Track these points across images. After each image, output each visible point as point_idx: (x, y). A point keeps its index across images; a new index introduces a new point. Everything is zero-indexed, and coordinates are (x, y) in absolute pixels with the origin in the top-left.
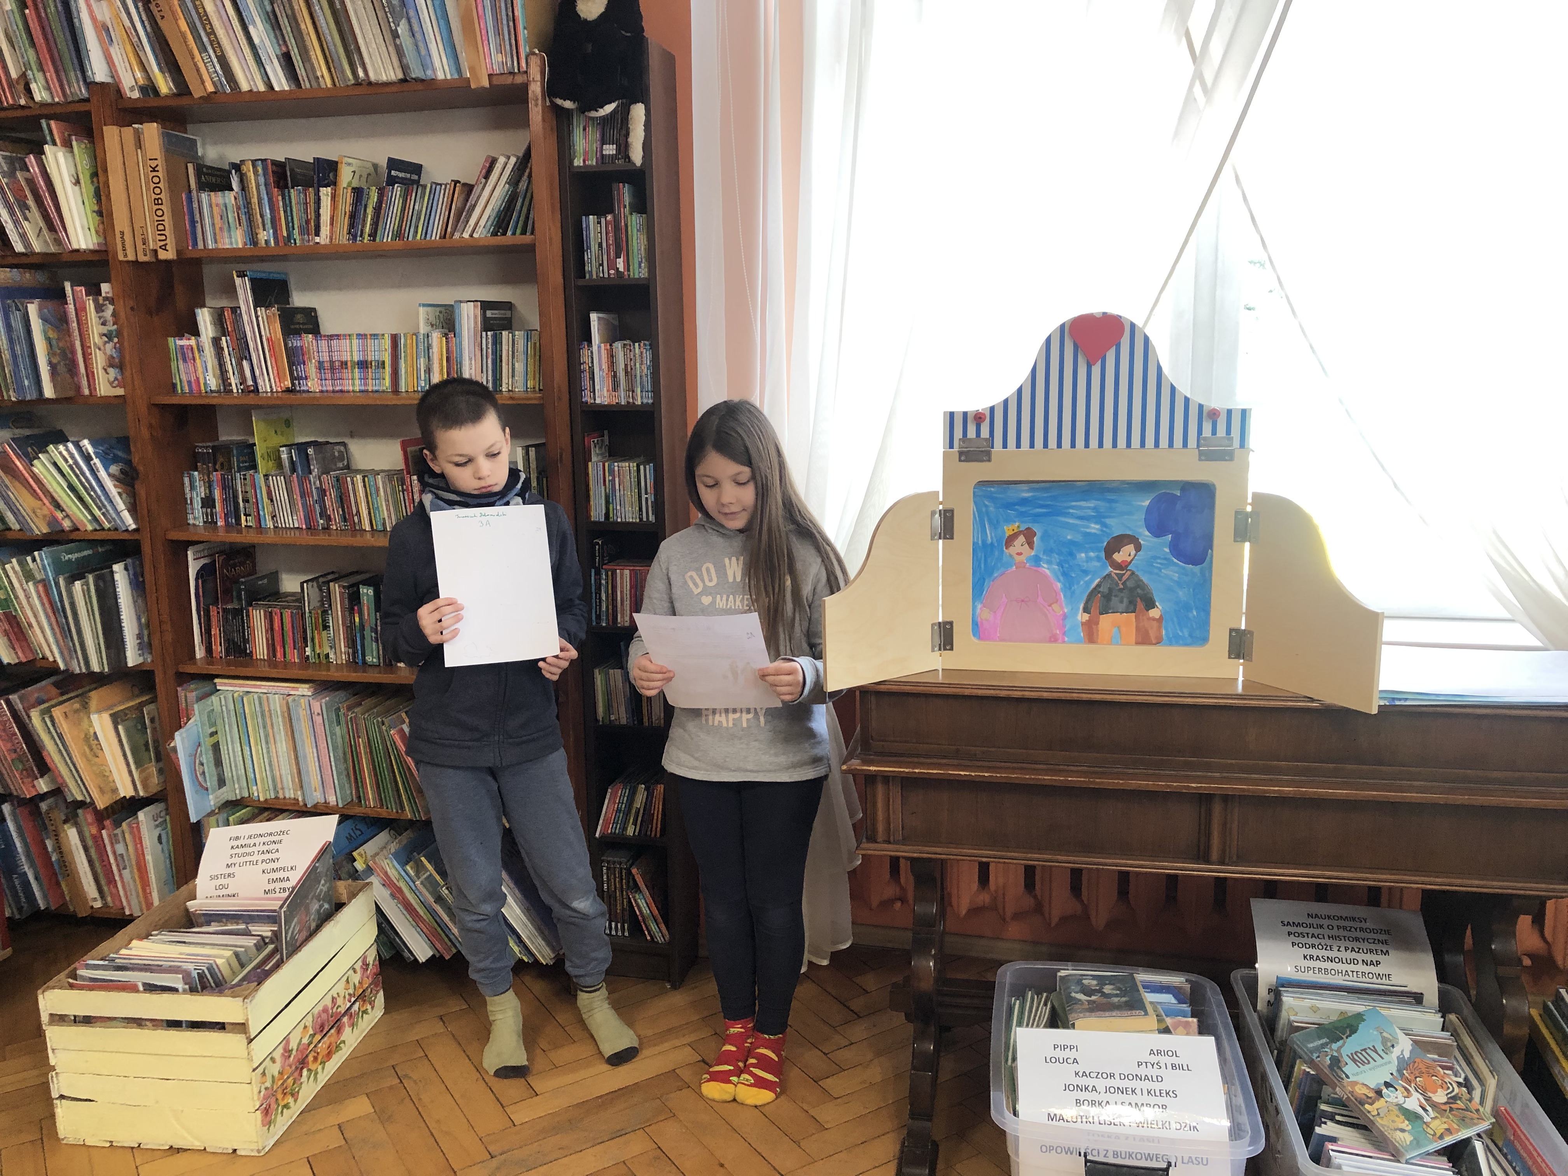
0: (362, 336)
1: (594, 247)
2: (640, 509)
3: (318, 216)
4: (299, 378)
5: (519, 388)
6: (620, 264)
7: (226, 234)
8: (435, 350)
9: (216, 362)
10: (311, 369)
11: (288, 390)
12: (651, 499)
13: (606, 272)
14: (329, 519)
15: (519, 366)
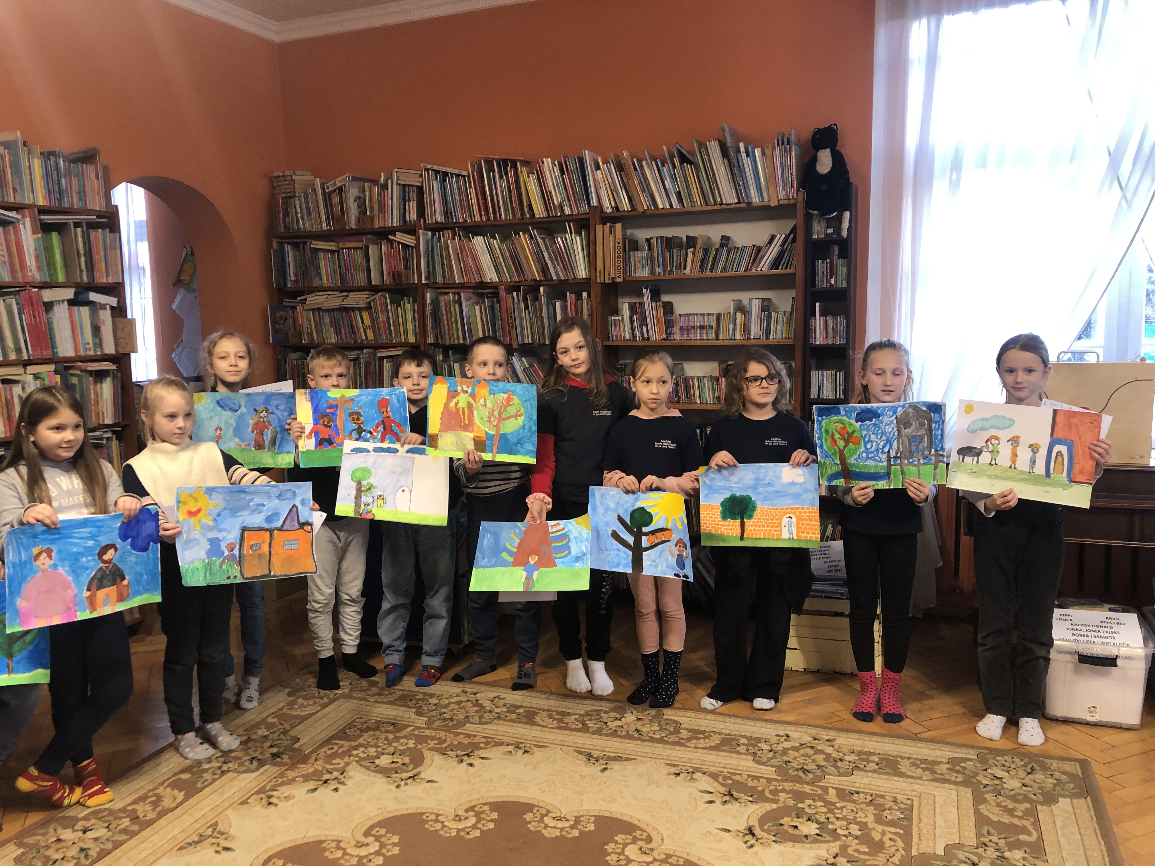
0: (702, 315)
1: (820, 273)
2: (836, 393)
3: (686, 261)
4: (670, 334)
5: (779, 337)
6: (832, 281)
7: (641, 270)
8: (738, 320)
9: (630, 327)
10: (676, 330)
11: (664, 339)
12: (842, 387)
13: (825, 285)
14: (679, 398)
15: (779, 328)
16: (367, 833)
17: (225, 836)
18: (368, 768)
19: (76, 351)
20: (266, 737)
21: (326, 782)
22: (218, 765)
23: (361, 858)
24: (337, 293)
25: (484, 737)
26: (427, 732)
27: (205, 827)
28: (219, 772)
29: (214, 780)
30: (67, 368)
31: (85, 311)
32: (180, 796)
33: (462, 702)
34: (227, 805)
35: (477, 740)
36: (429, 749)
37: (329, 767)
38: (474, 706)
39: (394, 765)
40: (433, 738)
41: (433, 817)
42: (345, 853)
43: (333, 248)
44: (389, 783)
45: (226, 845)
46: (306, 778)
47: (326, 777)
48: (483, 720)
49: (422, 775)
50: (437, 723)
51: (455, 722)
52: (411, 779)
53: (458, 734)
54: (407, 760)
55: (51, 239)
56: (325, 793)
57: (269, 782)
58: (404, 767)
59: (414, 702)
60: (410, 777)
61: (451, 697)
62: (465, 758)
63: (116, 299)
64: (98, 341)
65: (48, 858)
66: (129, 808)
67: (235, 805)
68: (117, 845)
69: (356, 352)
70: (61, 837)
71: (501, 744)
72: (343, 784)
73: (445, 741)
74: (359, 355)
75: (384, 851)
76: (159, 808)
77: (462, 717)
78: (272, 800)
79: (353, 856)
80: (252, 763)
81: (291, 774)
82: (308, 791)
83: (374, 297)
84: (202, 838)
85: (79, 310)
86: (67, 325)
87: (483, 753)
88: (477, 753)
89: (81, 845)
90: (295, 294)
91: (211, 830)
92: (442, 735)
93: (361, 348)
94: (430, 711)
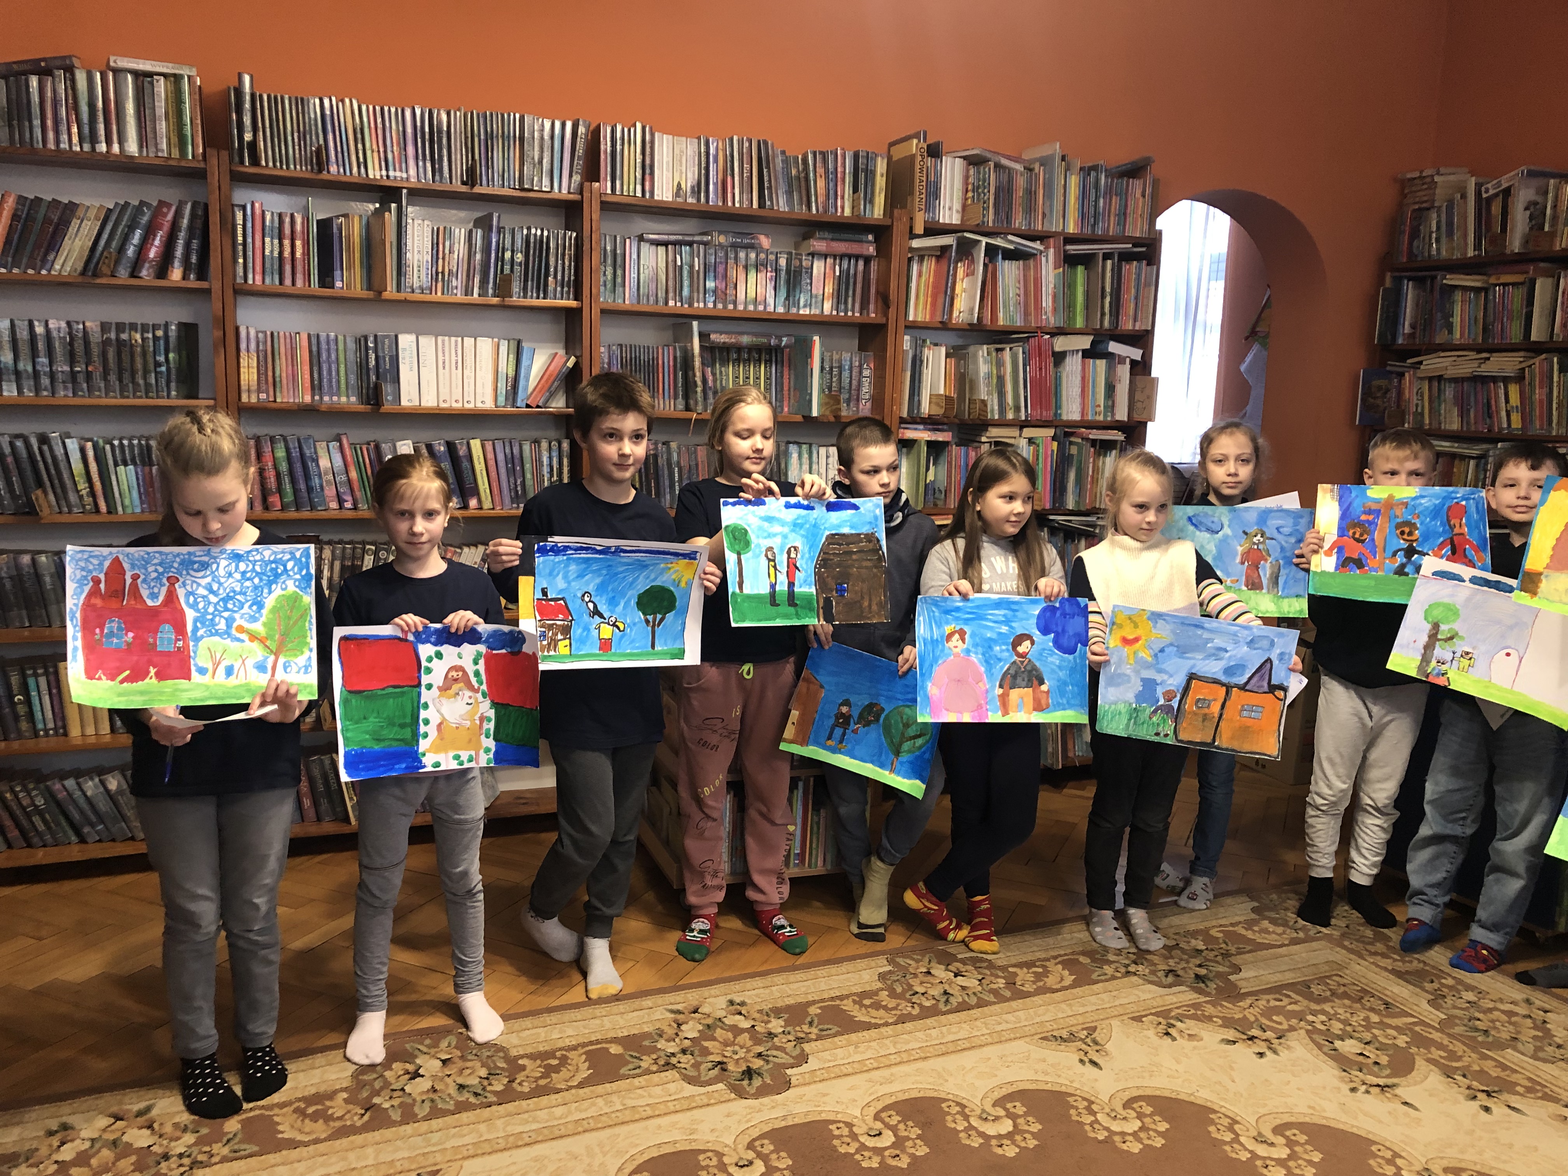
16: (1278, 1130)
17: (1098, 1048)
18: (1320, 1047)
19: (1083, 415)
20: (1199, 952)
21: (1252, 1038)
22: (1127, 962)
23: (1254, 1156)
24: (1473, 355)
25: (1530, 1079)
26: (1436, 1036)
27: (1080, 1027)
28: (1123, 970)
29: (1114, 978)
30: (1067, 435)
31: (1101, 364)
32: (1069, 979)
33: (1517, 1014)
34: (1116, 1013)
35: (1514, 1078)
36: (1429, 1061)
37: (1265, 1021)
38: (1535, 1027)
39: (1361, 1058)
40: (1440, 1047)
41: (1388, 1155)
42: (1236, 1139)
43: (1478, 284)
44: (1342, 1079)
45: (1095, 1059)
46: (1228, 1023)
47: (1254, 1032)
48: (1541, 1054)
49: (1398, 1091)
50: (1459, 1030)
51: (1490, 1039)
52: (1378, 1090)
53: (1485, 1057)
54: (1384, 1060)
55: (1076, 274)
56: (1244, 1053)
57: (1177, 1008)
58: (1376, 1068)
59: (1436, 985)
60: (1378, 1086)
61: (1501, 1000)
62: (1480, 1095)
63: (1141, 352)
64: (1110, 403)
65: (910, 986)
66: (1010, 969)
67: (1125, 1017)
68: (981, 1004)
69: (1485, 446)
70: (932, 971)
71: (1555, 1100)
72: (1275, 1052)
73: (1459, 1059)
74: (1488, 450)
75: (1291, 1164)
76: (1041, 984)
77: (1505, 1036)
78: (1172, 1031)
79: (1246, 1149)
80: (1166, 976)
81: (1210, 1010)
82: (1223, 1040)
83: (1531, 362)
84: (1072, 1037)
85: (1094, 363)
86: (1077, 381)
87: (1515, 1101)
88: (1505, 1096)
89: (947, 987)
90: (1404, 354)
91: (1085, 1032)
92: (1459, 1048)
93: (1495, 441)
94: (1455, 1007)
